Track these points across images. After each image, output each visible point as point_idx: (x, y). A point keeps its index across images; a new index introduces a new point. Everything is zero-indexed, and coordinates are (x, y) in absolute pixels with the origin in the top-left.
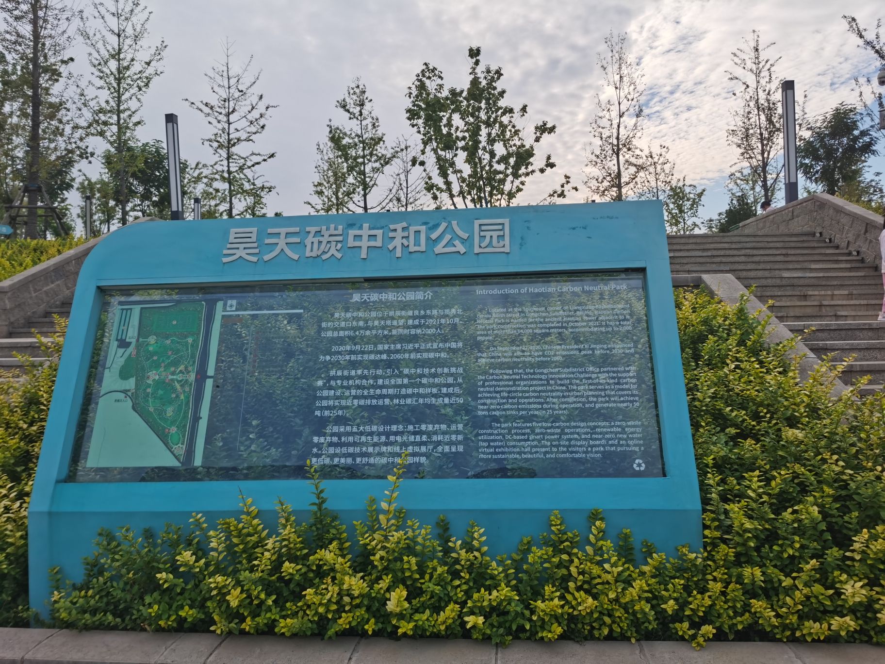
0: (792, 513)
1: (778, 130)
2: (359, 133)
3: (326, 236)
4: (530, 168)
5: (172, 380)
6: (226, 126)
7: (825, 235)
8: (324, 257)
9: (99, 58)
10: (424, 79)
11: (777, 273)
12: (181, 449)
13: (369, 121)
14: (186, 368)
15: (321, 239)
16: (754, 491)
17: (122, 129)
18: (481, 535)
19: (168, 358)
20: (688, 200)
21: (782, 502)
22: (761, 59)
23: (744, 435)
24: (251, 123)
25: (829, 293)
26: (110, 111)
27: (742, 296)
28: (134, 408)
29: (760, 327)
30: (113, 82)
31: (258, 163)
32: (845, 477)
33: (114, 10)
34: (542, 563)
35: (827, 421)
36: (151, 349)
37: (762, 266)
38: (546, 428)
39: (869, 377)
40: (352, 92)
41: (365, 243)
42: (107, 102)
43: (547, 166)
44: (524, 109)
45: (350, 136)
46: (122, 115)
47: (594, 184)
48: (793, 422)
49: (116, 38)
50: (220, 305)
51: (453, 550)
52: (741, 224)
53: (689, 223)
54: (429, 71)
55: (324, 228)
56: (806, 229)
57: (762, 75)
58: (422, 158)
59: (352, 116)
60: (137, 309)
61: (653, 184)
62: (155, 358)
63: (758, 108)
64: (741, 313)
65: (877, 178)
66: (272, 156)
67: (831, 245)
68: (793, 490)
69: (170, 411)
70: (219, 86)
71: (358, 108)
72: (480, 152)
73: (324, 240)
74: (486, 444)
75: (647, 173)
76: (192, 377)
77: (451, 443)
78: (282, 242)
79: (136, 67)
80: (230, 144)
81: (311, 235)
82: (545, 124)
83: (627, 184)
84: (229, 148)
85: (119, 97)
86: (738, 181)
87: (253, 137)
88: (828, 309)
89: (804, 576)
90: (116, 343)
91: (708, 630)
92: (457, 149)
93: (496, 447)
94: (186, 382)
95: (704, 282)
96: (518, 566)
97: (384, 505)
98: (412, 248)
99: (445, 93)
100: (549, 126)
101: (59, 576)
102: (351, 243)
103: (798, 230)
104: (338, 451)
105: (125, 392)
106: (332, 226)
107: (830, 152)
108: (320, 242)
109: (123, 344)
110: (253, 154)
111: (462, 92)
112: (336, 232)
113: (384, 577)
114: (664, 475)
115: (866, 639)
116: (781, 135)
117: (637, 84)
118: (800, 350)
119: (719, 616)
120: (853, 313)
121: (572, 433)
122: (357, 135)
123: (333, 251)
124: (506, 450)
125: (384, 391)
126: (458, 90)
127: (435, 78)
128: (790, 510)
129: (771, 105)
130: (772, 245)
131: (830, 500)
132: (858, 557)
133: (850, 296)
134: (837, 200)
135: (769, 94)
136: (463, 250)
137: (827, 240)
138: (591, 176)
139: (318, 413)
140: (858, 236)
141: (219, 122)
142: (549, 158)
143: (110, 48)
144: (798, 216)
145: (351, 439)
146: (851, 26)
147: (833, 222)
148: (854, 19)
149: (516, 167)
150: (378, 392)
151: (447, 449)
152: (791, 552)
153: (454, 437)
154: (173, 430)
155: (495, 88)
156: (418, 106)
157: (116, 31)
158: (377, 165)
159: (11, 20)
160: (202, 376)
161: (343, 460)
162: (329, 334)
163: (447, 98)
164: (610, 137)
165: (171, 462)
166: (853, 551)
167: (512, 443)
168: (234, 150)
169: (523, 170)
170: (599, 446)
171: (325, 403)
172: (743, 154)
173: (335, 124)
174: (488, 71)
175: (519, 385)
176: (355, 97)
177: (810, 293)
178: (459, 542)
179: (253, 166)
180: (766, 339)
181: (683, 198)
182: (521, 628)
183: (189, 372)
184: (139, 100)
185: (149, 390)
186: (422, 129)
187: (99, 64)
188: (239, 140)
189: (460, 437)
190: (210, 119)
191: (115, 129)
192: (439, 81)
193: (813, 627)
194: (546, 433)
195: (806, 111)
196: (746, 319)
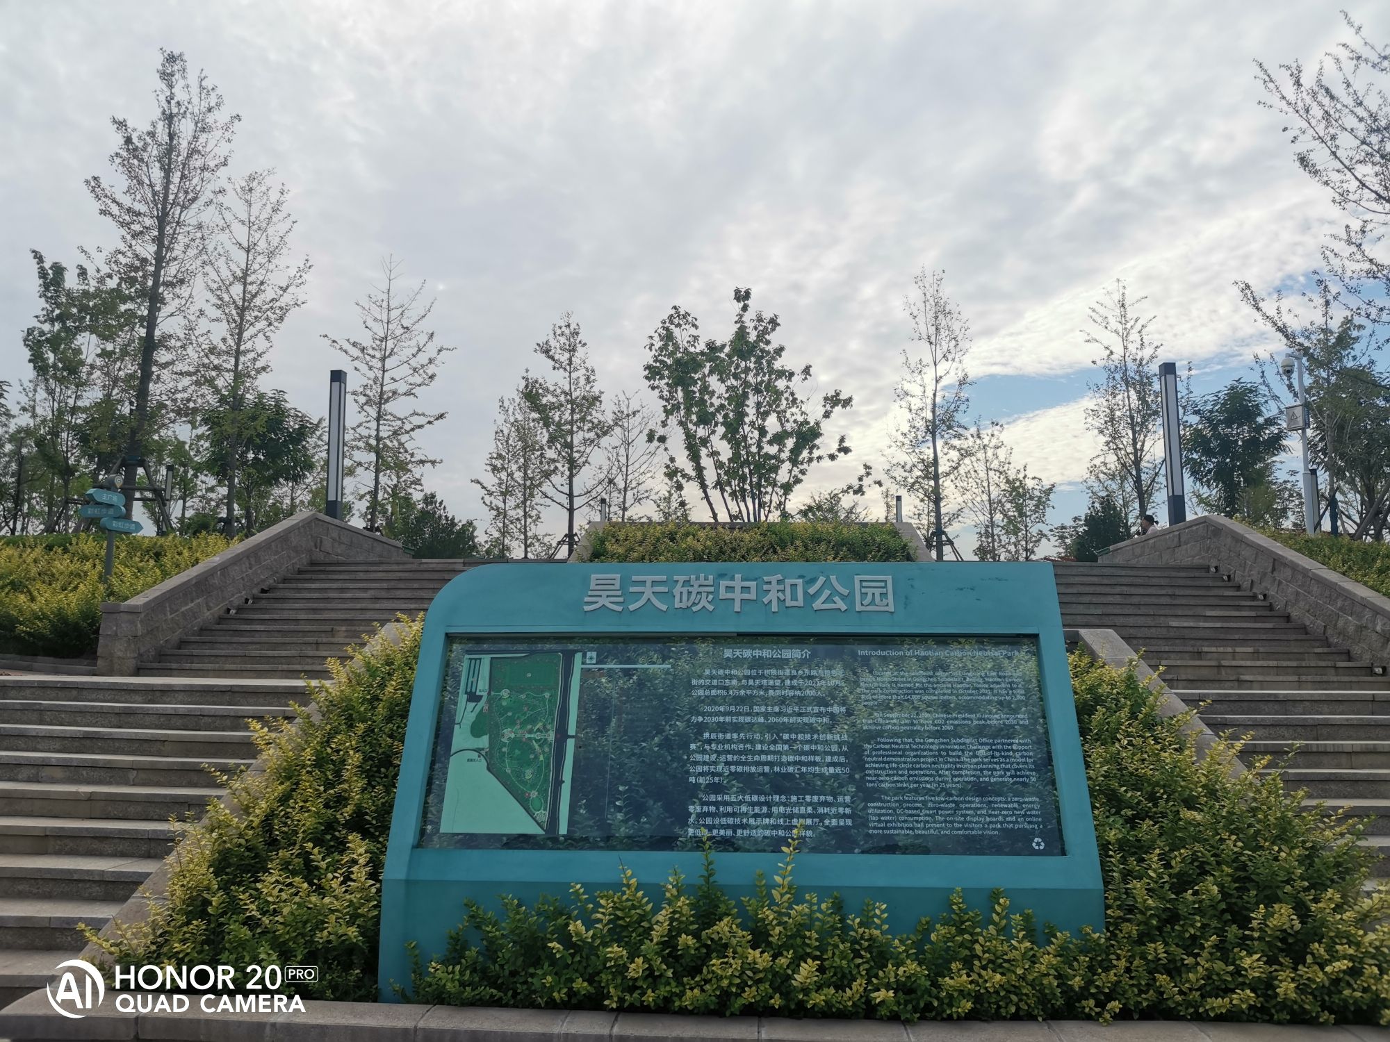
0: (1193, 894)
1: (1156, 413)
2: (567, 388)
3: (696, 586)
4: (816, 453)
5: (530, 739)
6: (380, 374)
7: (1222, 570)
8: (695, 609)
9: (217, 279)
10: (672, 327)
11: (1162, 620)
12: (543, 815)
13: (581, 373)
14: (544, 726)
15: (691, 589)
16: (1155, 871)
17: (239, 377)
18: (883, 912)
19: (525, 714)
20: (1031, 498)
21: (1182, 883)
22: (1129, 316)
23: (1141, 816)
24: (415, 370)
25: (1229, 650)
26: (227, 353)
27: (1131, 661)
28: (488, 769)
29: (1151, 698)
30: (234, 312)
31: (420, 427)
32: (1243, 858)
33: (244, 217)
34: (946, 943)
35: (1226, 803)
36: (504, 703)
37: (1143, 610)
38: (941, 802)
39: (1268, 757)
40: (559, 332)
41: (737, 595)
42: (224, 340)
43: (840, 450)
44: (807, 371)
45: (553, 394)
46: (242, 359)
47: (899, 473)
48: (1190, 804)
49: (245, 255)
50: (578, 656)
51: (851, 928)
52: (1111, 548)
53: (1034, 531)
54: (679, 317)
55: (693, 577)
56: (1197, 561)
57: (1131, 338)
58: (661, 431)
59: (558, 365)
60: (486, 659)
61: (982, 475)
62: (510, 714)
63: (1127, 384)
64: (1130, 681)
65: (1293, 478)
66: (441, 416)
67: (1230, 584)
68: (1192, 871)
69: (529, 774)
70: (375, 319)
71: (567, 355)
72: (747, 428)
73: (694, 590)
74: (875, 818)
75: (973, 459)
76: (551, 736)
77: (838, 816)
78: (648, 591)
79: (269, 294)
80: (382, 399)
81: (680, 584)
82: (838, 394)
83: (948, 474)
84: (380, 404)
85: (240, 334)
86: (1101, 476)
87: (416, 391)
88: (1229, 671)
89: (1205, 954)
90: (465, 696)
91: (1115, 1005)
92: (716, 425)
93: (887, 822)
94: (543, 743)
95: (1083, 639)
96: (919, 945)
97: (778, 879)
98: (789, 603)
99: (701, 347)
100: (843, 397)
101: (417, 952)
102: (723, 594)
103: (1187, 561)
104: (717, 821)
105: (478, 750)
106: (702, 575)
107: (1226, 445)
108: (689, 593)
109: (473, 697)
110: (415, 414)
111: (724, 346)
112: (706, 583)
113: (785, 953)
114: (1063, 853)
115: (1267, 1018)
116: (1159, 421)
117: (959, 338)
118: (1194, 725)
119: (1125, 992)
120: (1260, 678)
121: (966, 809)
122: (564, 392)
123: (704, 603)
124: (899, 825)
125: (764, 758)
126: (718, 344)
127: (687, 327)
128: (1190, 892)
129: (1145, 380)
130: (1154, 581)
131: (1229, 879)
132: (1256, 935)
133: (1256, 655)
134: (1236, 525)
135: (1141, 364)
136: (844, 607)
137: (1225, 578)
138: (895, 462)
139: (692, 779)
140: (1265, 574)
141: (371, 368)
142: (842, 440)
143: (234, 267)
144: (1186, 543)
145: (730, 809)
146: (1246, 295)
147: (1232, 554)
148: (1248, 286)
149: (796, 451)
150: (757, 758)
151: (834, 822)
152: (1192, 931)
153: (841, 810)
154: (534, 794)
155: (768, 342)
156: (662, 362)
157: (246, 245)
158: (592, 435)
159: (129, 237)
160: (562, 735)
161: (722, 832)
162: (701, 692)
163: (702, 353)
164: (922, 409)
165: (533, 829)
166: (1252, 929)
167: (903, 818)
168: (388, 407)
169: (805, 454)
170: (996, 823)
171: (699, 769)
172: (1107, 443)
173: (532, 375)
174: (760, 320)
175: (909, 756)
176: (563, 340)
177: (1206, 649)
178: (858, 920)
179: (413, 430)
180: (1158, 711)
181: (1024, 495)
182: (929, 1007)
183: (547, 731)
184: (267, 338)
185: (504, 749)
186: (666, 393)
187: (219, 289)
188: (394, 393)
189: (848, 811)
190: (357, 363)
191: (229, 377)
192: (693, 331)
193: (1217, 1004)
194: (940, 808)
195: (1192, 389)
196: (1136, 688)
